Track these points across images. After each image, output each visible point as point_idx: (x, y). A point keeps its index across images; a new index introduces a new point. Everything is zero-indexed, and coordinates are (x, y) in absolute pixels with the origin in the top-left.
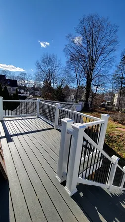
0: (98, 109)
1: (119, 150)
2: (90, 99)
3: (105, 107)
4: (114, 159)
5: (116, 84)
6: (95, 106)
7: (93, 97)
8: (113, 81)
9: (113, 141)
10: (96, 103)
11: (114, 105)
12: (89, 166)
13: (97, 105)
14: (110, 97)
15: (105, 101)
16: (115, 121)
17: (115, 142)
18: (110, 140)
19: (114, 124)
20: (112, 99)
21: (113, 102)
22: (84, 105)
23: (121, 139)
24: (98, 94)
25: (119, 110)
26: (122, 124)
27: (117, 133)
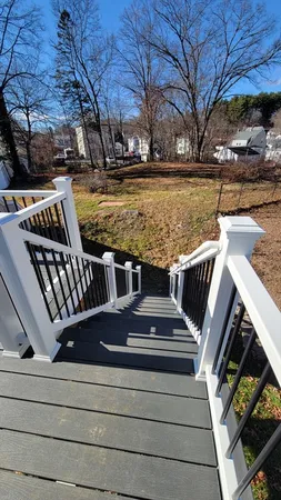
0: (51, 171)
1: (114, 242)
2: (20, 150)
3: (65, 165)
4: (108, 257)
5: (68, 102)
6: (42, 167)
7: (28, 144)
8: (61, 92)
9: (101, 231)
10: (42, 158)
11: (82, 157)
12: (67, 295)
13: (44, 163)
14: (68, 137)
15: (61, 151)
16: (93, 191)
17: (105, 231)
18: (97, 231)
19: (94, 197)
20: (73, 142)
21: (76, 149)
22: (11, 171)
23: (112, 220)
24: (36, 134)
25: (94, 167)
26: (107, 193)
27: (103, 215)
